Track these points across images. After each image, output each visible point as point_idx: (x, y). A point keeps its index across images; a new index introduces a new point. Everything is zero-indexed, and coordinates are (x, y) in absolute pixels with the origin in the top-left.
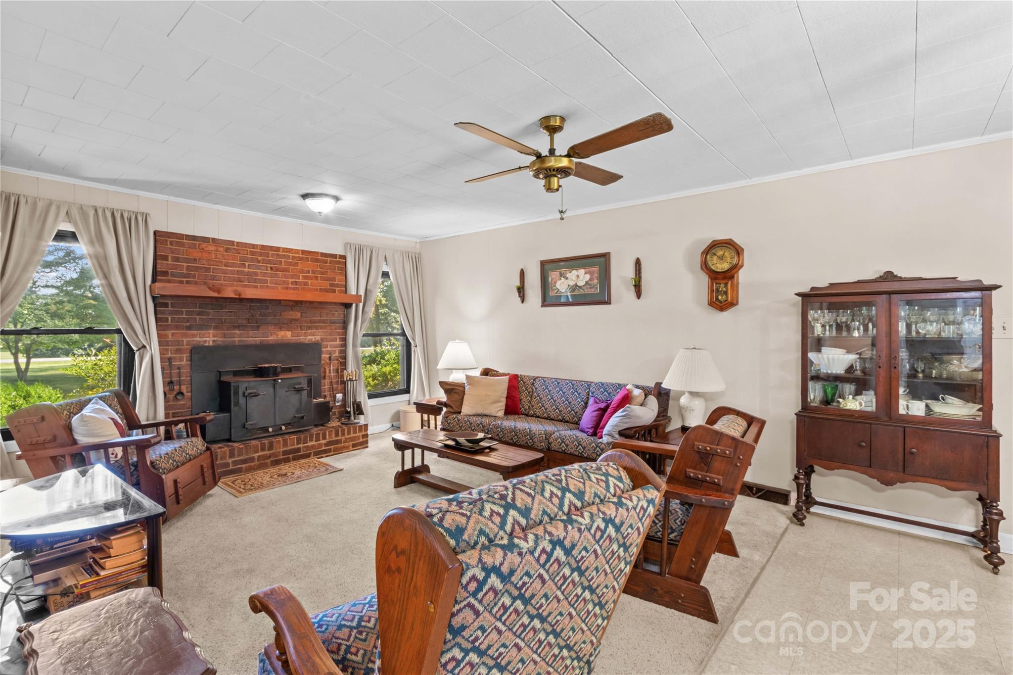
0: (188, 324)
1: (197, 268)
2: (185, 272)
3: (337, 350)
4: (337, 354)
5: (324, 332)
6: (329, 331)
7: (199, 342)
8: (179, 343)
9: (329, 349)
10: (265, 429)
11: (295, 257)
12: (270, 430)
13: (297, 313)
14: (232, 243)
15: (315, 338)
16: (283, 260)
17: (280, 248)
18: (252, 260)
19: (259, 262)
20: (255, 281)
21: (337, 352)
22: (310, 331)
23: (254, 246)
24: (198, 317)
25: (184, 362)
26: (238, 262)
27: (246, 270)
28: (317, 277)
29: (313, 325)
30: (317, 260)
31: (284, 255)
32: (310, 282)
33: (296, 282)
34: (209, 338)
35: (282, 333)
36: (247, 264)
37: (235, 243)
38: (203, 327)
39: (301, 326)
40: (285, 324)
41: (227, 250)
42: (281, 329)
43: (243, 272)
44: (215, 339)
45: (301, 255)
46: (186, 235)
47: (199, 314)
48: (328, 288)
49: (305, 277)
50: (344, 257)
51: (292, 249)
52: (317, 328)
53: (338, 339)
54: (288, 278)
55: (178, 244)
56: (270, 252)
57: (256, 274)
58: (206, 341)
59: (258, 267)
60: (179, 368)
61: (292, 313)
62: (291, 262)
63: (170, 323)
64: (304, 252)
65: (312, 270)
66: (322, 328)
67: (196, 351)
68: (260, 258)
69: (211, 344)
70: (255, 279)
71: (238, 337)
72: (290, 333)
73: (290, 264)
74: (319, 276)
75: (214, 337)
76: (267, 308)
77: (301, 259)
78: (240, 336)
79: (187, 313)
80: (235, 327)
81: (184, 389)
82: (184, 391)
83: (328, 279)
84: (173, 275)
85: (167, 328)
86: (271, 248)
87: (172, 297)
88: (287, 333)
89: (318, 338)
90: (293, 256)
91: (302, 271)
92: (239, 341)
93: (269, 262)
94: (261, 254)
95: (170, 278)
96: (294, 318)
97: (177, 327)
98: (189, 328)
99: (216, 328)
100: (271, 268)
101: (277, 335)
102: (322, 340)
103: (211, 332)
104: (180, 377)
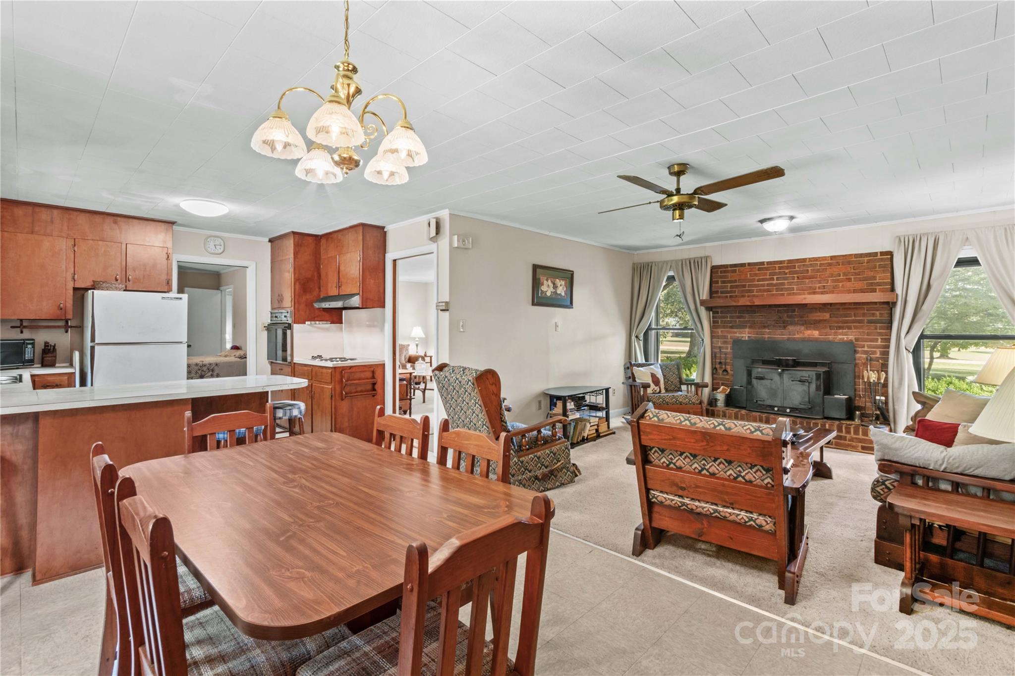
0: (731, 325)
1: (737, 287)
2: (729, 289)
3: (878, 351)
4: (878, 355)
5: (859, 332)
6: (866, 332)
7: (738, 337)
8: (725, 337)
9: (866, 349)
10: (772, 407)
11: (823, 264)
12: (776, 409)
13: (825, 314)
14: (762, 263)
15: (847, 338)
16: (809, 269)
17: (806, 259)
18: (780, 273)
19: (786, 274)
20: (782, 290)
21: (879, 353)
22: (841, 331)
23: (781, 262)
24: (738, 320)
25: (729, 350)
26: (768, 277)
27: (775, 282)
28: (851, 279)
29: (845, 325)
30: (849, 263)
31: (811, 264)
32: (840, 284)
33: (824, 286)
34: (745, 334)
35: (809, 332)
36: (775, 277)
37: (765, 263)
38: (742, 326)
39: (830, 326)
40: (812, 324)
41: (759, 269)
42: (807, 329)
43: (772, 284)
44: (750, 335)
45: (829, 261)
46: (730, 265)
47: (739, 317)
48: (866, 287)
49: (834, 281)
50: (890, 254)
51: (819, 258)
52: (850, 328)
53: (880, 340)
54: (815, 283)
55: (725, 272)
56: (797, 264)
57: (783, 284)
58: (743, 337)
59: (786, 279)
60: (726, 354)
61: (819, 314)
62: (819, 269)
63: (720, 324)
64: (832, 258)
65: (844, 273)
66: (856, 328)
67: (737, 342)
68: (787, 271)
69: (747, 338)
70: (782, 288)
71: (768, 334)
72: (817, 332)
73: (818, 271)
74: (852, 277)
75: (749, 334)
76: (794, 311)
77: (830, 264)
78: (770, 333)
79: (731, 317)
80: (765, 327)
81: (728, 368)
82: (729, 370)
83: (865, 279)
84: (722, 293)
85: (718, 327)
86: (798, 261)
87: (721, 307)
88: (814, 332)
89: (851, 337)
90: (821, 264)
91: (832, 275)
92: (768, 337)
93: (796, 272)
94: (787, 267)
95: (720, 295)
96: (821, 318)
97: (724, 327)
98: (732, 327)
99: (750, 327)
100: (798, 277)
101: (804, 334)
102: (857, 340)
103: (747, 330)
104: (726, 360)
